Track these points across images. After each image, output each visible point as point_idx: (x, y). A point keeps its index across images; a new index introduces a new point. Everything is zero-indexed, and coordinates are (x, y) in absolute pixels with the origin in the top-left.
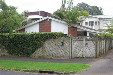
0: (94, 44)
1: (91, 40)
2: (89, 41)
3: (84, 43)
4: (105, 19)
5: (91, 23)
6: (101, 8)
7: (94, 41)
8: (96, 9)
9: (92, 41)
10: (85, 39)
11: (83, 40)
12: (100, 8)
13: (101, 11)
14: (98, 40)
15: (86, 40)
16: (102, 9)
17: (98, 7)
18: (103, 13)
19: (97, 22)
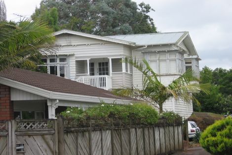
0: (48, 150)
1: (36, 135)
2: (29, 136)
3: (10, 145)
4: (149, 46)
5: (100, 64)
6: (145, 8)
7: (48, 137)
8: (128, 10)
9: (43, 135)
10: (16, 131)
11: (7, 136)
12: (141, 5)
13: (147, 17)
14: (68, 132)
15: (17, 135)
16: (148, 8)
17: (134, 3)
18: (152, 23)
19: (120, 59)
